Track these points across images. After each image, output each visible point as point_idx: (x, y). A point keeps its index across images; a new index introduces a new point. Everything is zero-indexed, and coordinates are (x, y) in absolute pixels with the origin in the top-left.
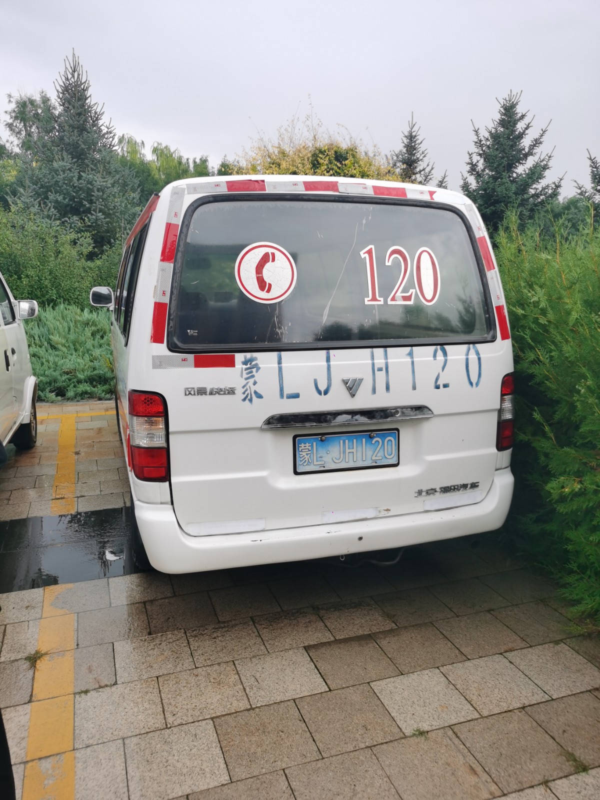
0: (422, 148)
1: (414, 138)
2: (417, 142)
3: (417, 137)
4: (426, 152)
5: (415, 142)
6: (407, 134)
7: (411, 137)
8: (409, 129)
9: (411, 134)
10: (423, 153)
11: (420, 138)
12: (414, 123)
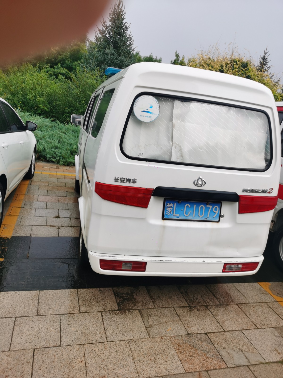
0: (269, 65)
1: (266, 59)
2: (267, 62)
3: (267, 59)
4: (270, 67)
5: (266, 61)
6: (262, 57)
7: (264, 59)
8: (264, 55)
9: (265, 56)
10: (269, 67)
11: (268, 60)
12: (267, 52)
